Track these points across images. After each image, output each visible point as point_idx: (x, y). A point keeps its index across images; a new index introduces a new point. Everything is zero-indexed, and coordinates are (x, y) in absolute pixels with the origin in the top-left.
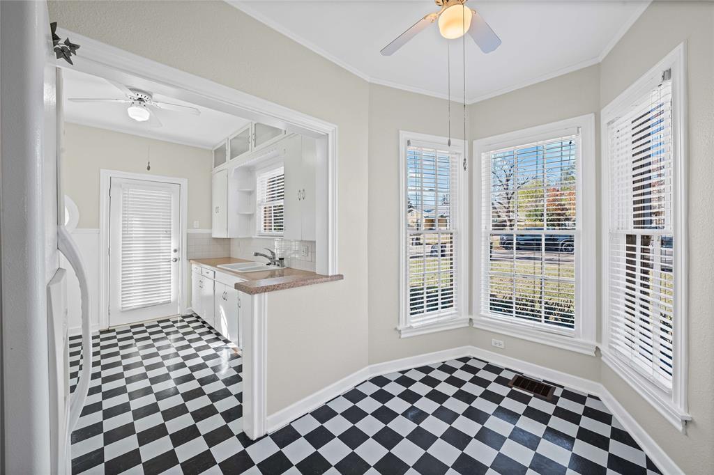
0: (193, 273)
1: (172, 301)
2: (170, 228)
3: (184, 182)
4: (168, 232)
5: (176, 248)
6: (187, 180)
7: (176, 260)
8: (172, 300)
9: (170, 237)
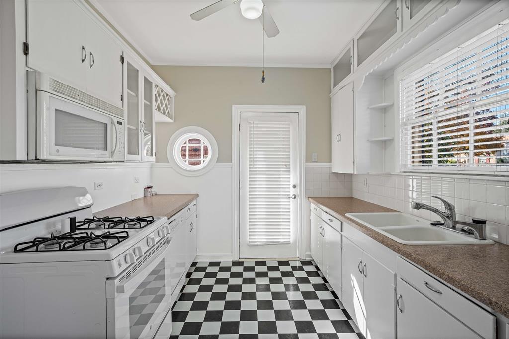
0: (312, 213)
1: (291, 242)
2: (289, 161)
3: (302, 110)
4: (288, 166)
5: (294, 184)
6: (305, 106)
7: (295, 198)
8: (292, 240)
9: (289, 171)
